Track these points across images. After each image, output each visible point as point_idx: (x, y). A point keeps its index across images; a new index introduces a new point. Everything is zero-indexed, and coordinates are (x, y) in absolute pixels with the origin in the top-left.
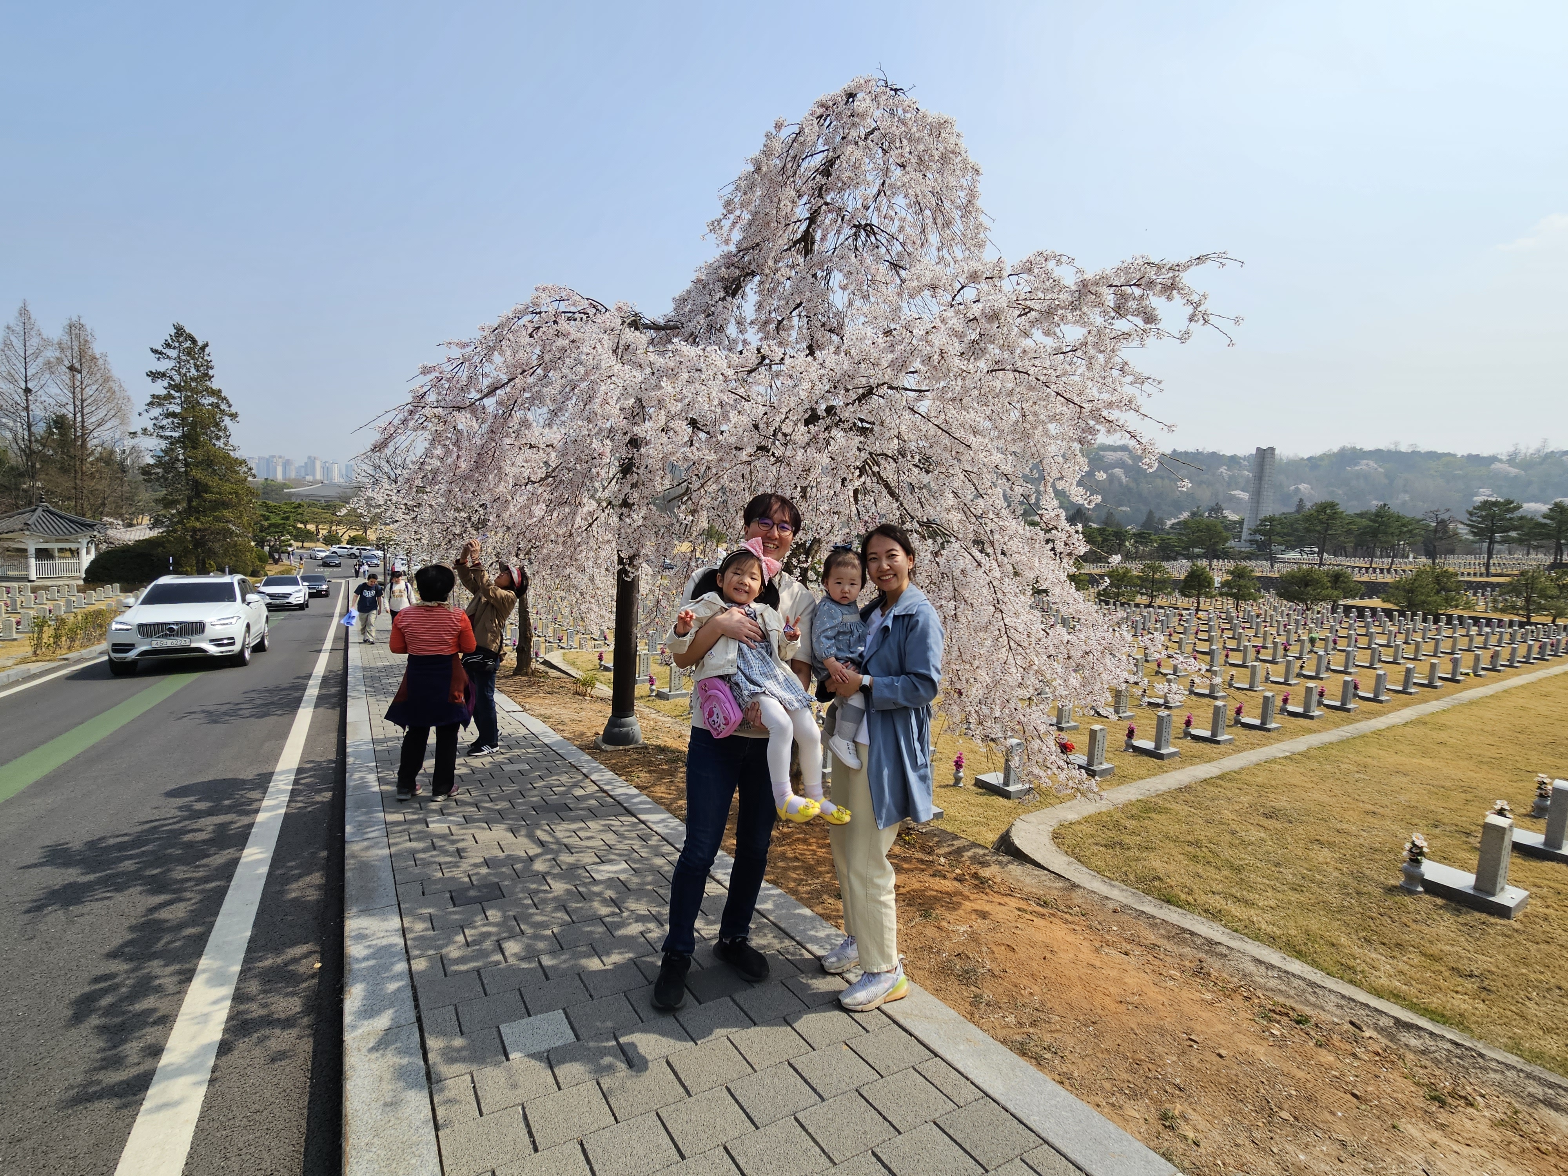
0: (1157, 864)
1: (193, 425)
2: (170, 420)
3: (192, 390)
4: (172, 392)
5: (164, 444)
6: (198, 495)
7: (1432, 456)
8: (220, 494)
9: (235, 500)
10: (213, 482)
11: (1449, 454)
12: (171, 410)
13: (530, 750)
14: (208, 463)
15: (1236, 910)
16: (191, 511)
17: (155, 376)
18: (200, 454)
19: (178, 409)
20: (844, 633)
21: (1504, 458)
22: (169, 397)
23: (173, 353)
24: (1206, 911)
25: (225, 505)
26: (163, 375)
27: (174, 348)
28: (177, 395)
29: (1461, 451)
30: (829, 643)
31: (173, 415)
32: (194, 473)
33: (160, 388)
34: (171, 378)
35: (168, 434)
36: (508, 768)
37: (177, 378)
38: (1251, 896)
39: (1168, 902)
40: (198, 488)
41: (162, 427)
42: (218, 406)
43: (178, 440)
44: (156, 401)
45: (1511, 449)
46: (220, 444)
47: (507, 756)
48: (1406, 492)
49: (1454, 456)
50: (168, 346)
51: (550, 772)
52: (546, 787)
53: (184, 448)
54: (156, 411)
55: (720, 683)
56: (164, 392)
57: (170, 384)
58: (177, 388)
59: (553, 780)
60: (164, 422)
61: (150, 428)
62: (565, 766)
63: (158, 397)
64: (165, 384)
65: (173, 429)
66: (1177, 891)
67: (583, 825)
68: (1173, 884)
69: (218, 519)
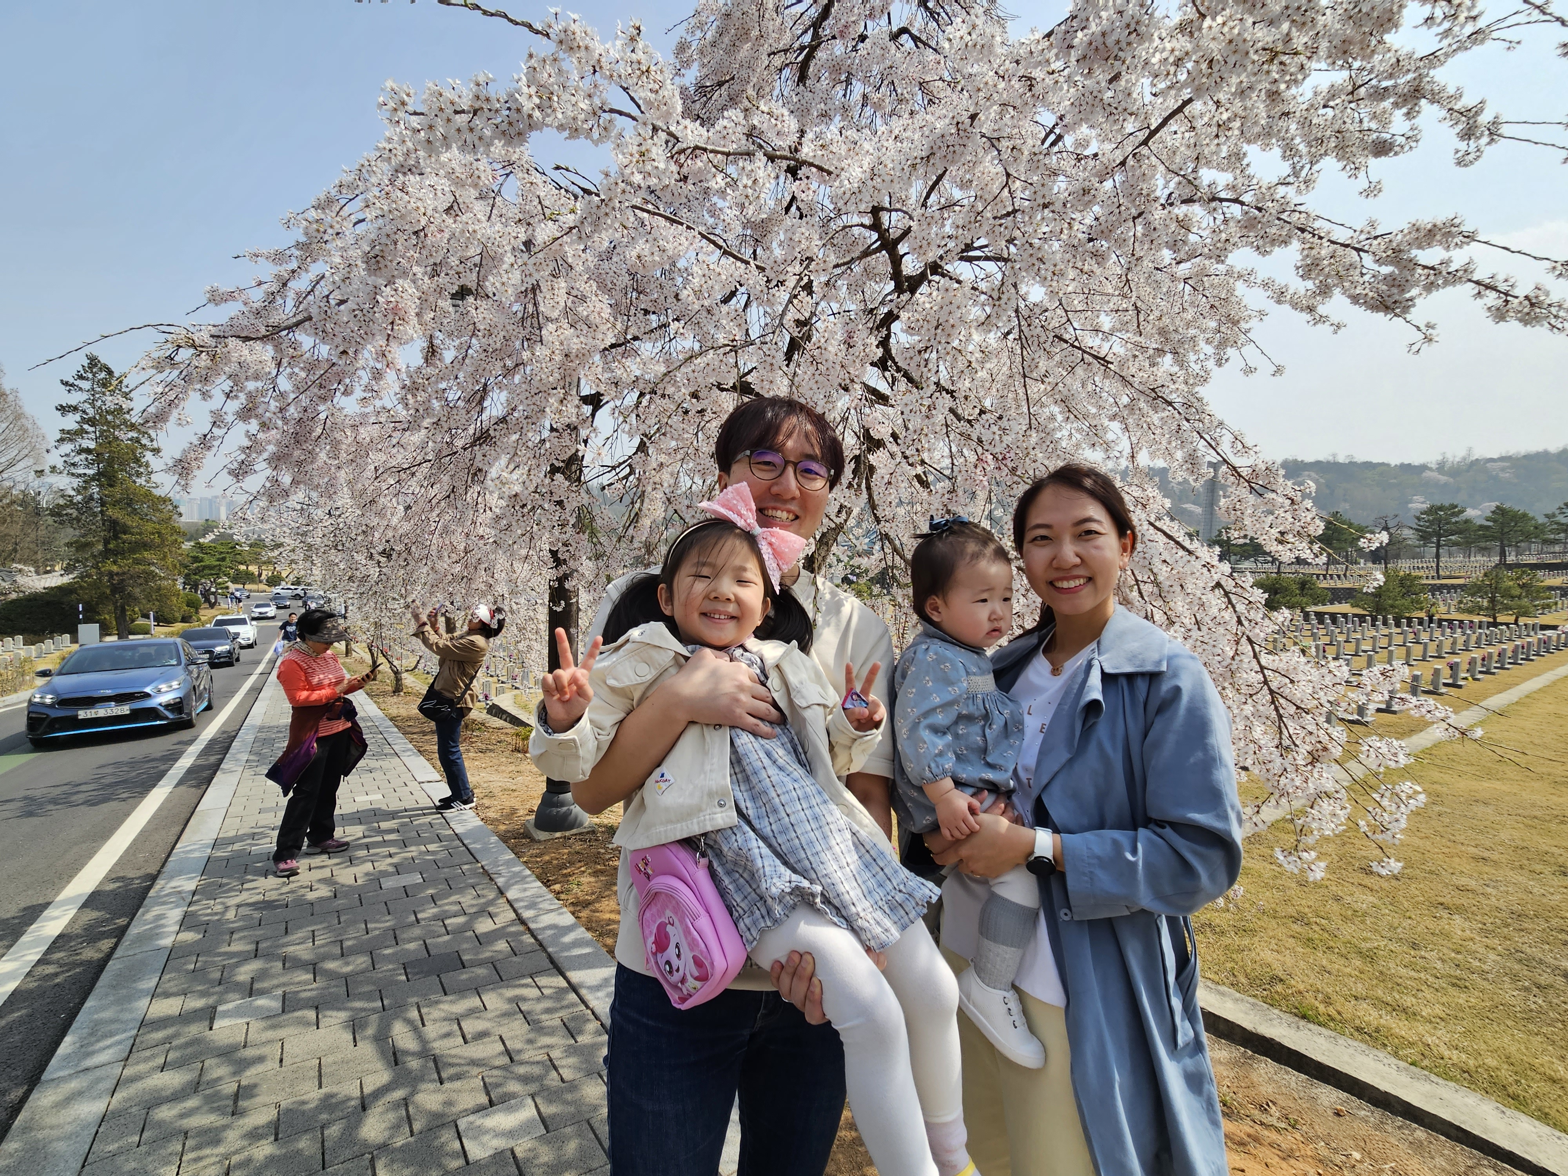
0: (1268, 956)
1: (110, 462)
2: (83, 456)
3: (108, 423)
4: (86, 427)
5: (76, 482)
6: (116, 537)
7: (1368, 465)
8: (140, 534)
9: (157, 540)
10: (131, 522)
11: (1383, 464)
12: (84, 446)
13: (432, 847)
14: (129, 502)
15: (1399, 1027)
16: (107, 553)
17: (63, 409)
18: (117, 492)
19: (92, 445)
20: (968, 719)
21: (1434, 466)
22: (81, 432)
23: (86, 385)
24: (1358, 1029)
25: (146, 546)
26: (75, 409)
27: (87, 379)
28: (91, 429)
29: (1394, 461)
30: (940, 743)
31: (88, 451)
32: (110, 512)
33: (71, 422)
34: (84, 412)
35: (81, 471)
36: (388, 883)
37: (91, 412)
38: (1409, 1001)
39: (1304, 1017)
40: (115, 528)
41: (74, 465)
42: (138, 441)
43: (93, 478)
44: (67, 436)
45: (1440, 458)
46: (141, 481)
47: (395, 860)
48: (1345, 501)
49: (1388, 465)
50: (81, 377)
51: (450, 886)
52: (436, 918)
53: (100, 486)
54: (67, 448)
55: (683, 860)
56: (75, 426)
57: (83, 419)
58: (92, 422)
59: (449, 904)
60: (77, 459)
61: (60, 465)
62: (474, 873)
63: (68, 432)
64: (77, 417)
65: (87, 467)
66: (1310, 998)
67: (475, 1002)
68: (1301, 987)
69: (137, 562)
